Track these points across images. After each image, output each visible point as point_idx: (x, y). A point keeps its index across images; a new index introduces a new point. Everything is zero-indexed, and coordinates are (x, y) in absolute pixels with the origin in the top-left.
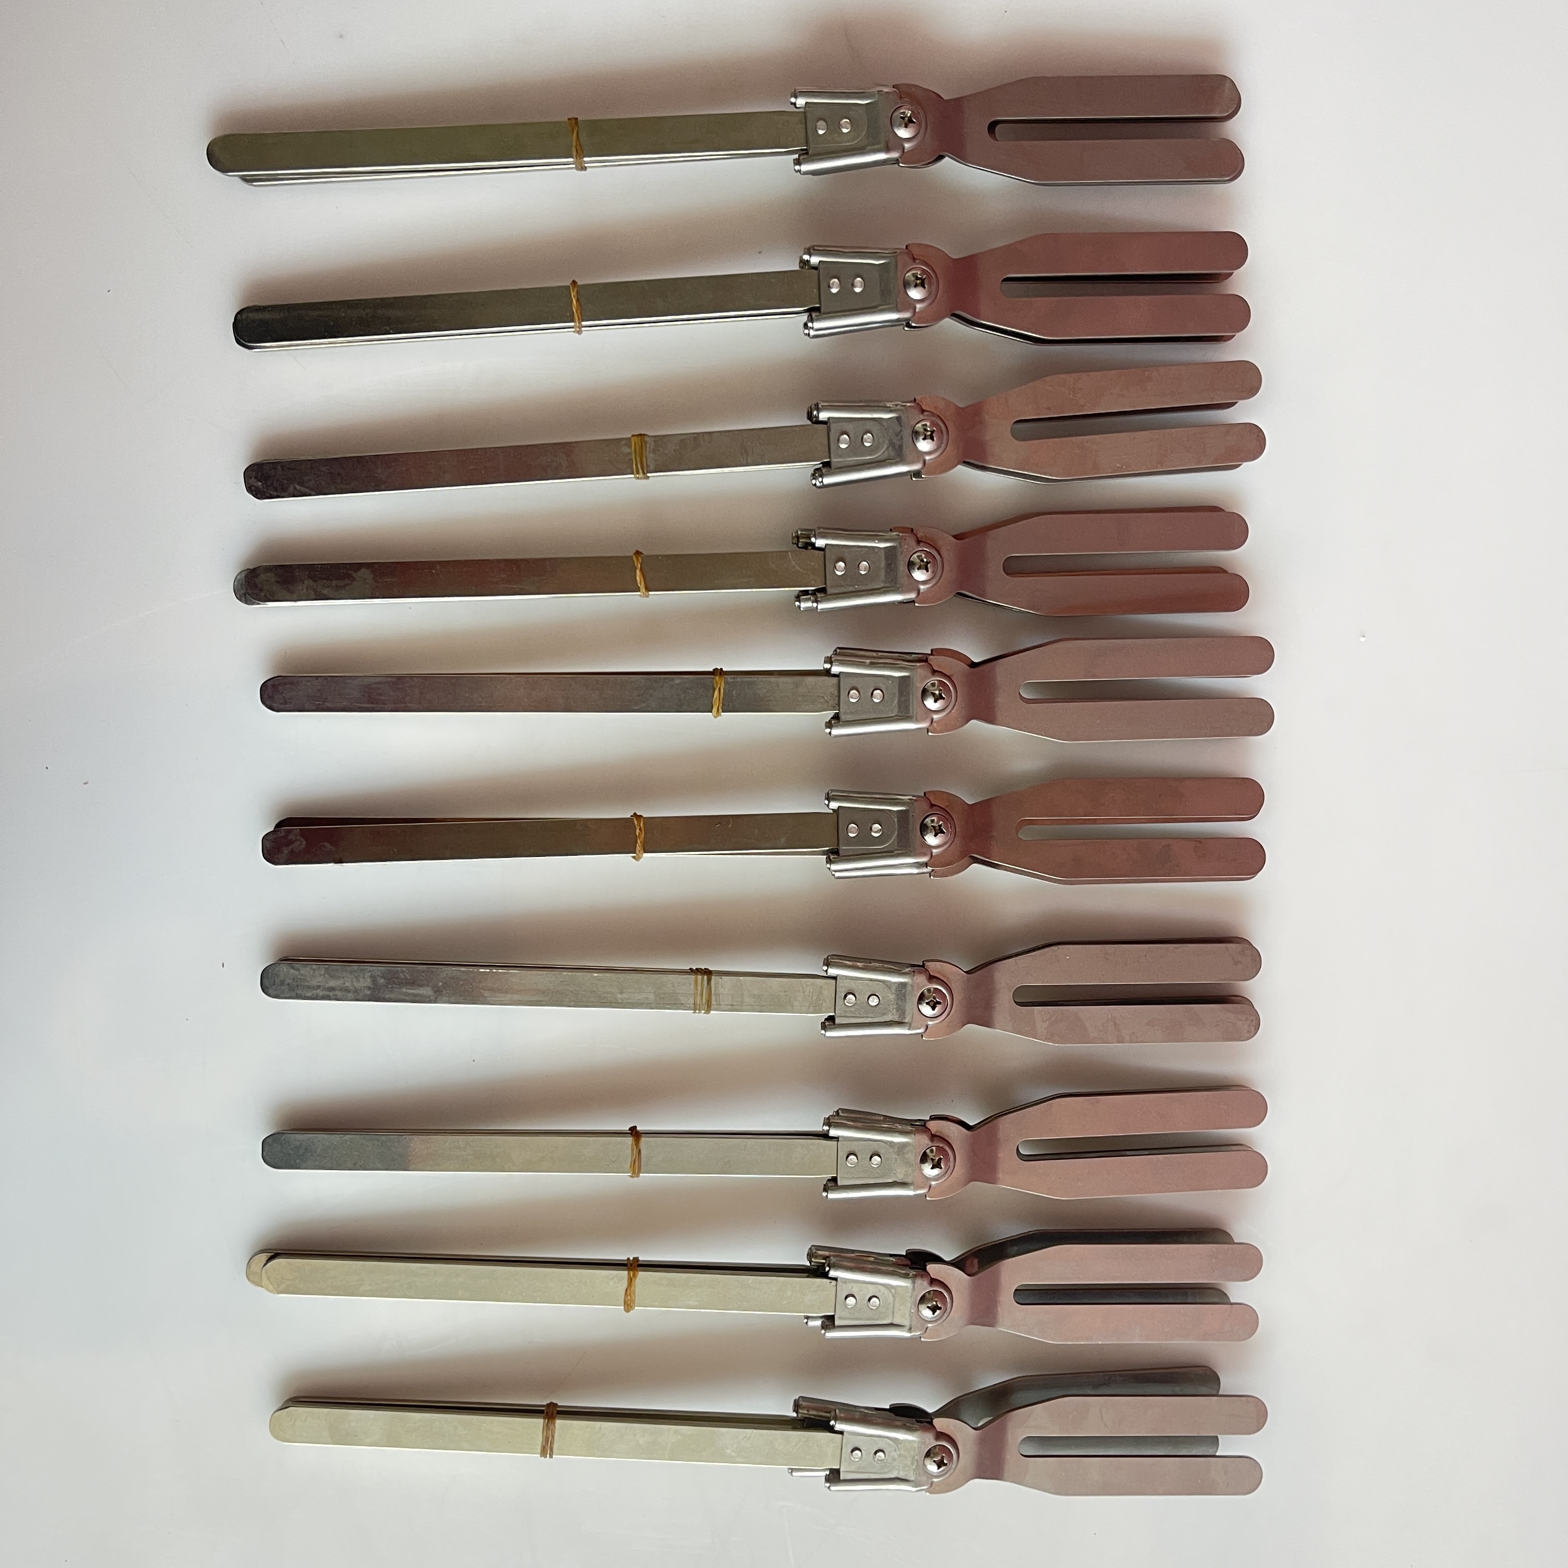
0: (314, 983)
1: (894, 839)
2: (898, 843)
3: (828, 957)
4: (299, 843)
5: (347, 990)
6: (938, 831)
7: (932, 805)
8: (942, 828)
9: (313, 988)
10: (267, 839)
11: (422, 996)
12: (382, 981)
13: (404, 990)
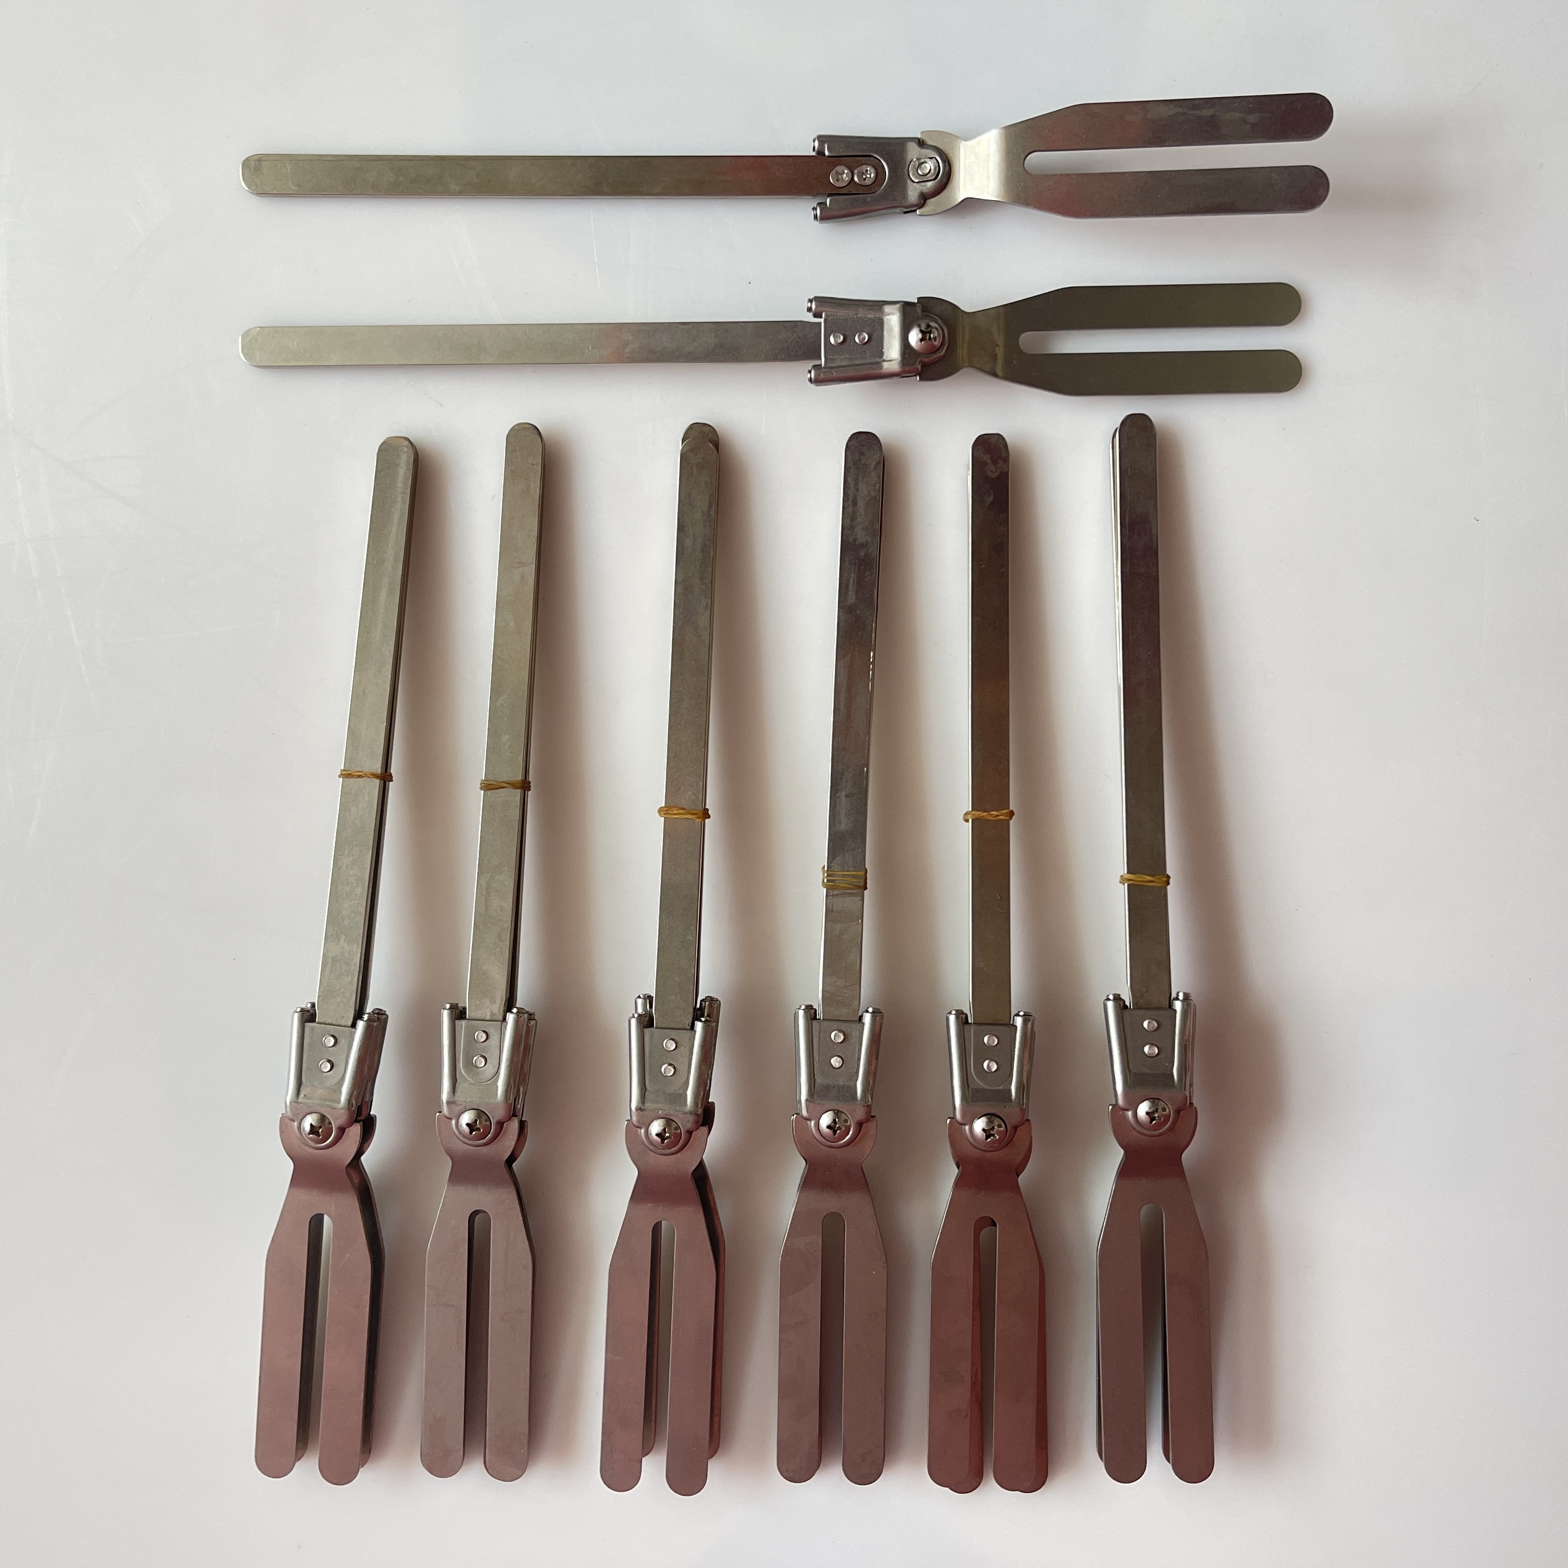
0: (861, 486)
1: (980, 1085)
2: (976, 1089)
3: (882, 1013)
4: (994, 470)
5: (853, 519)
6: (988, 1132)
7: (1015, 1128)
8: (992, 1137)
9: (856, 484)
10: (999, 438)
11: (846, 593)
12: (862, 554)
13: (852, 576)
